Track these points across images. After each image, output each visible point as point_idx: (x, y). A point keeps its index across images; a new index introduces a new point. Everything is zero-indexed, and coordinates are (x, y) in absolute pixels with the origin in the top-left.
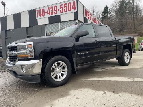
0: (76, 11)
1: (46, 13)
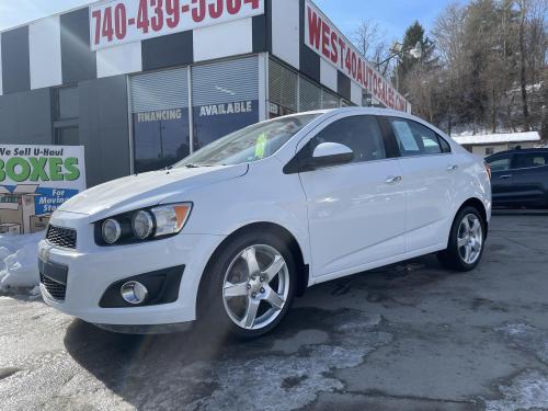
0: (260, 10)
1: (132, 22)
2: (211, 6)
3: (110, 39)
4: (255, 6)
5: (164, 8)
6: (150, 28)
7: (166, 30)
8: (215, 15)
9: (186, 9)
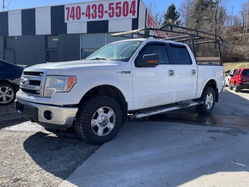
0: (135, 17)
1: (83, 14)
2: (117, 13)
3: (74, 19)
4: (134, 15)
5: (97, 10)
6: (91, 17)
7: (97, 19)
8: (118, 16)
9: (106, 12)
